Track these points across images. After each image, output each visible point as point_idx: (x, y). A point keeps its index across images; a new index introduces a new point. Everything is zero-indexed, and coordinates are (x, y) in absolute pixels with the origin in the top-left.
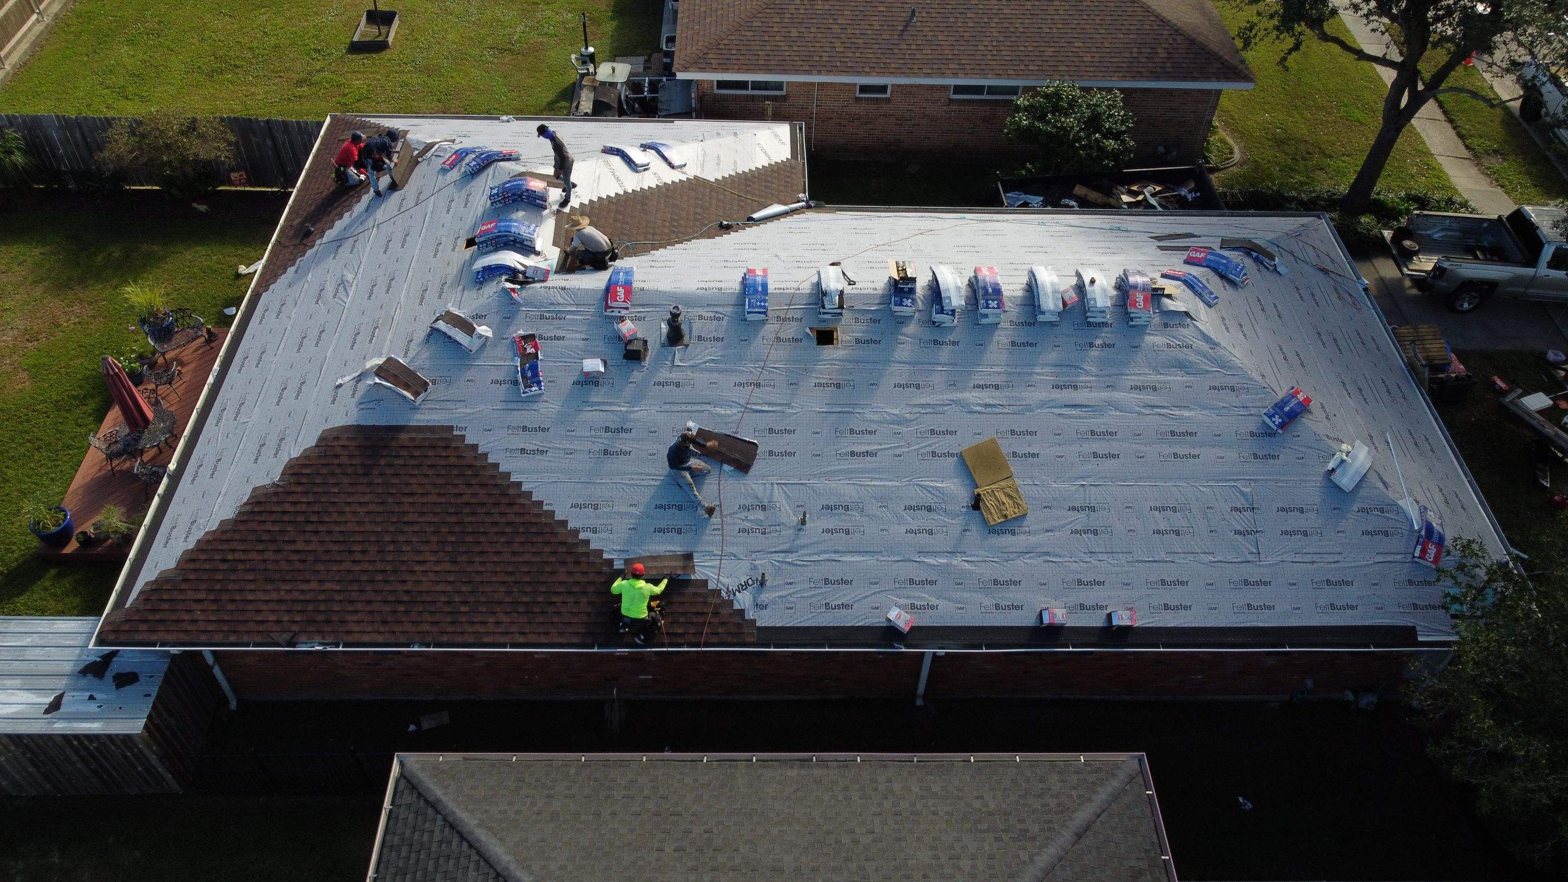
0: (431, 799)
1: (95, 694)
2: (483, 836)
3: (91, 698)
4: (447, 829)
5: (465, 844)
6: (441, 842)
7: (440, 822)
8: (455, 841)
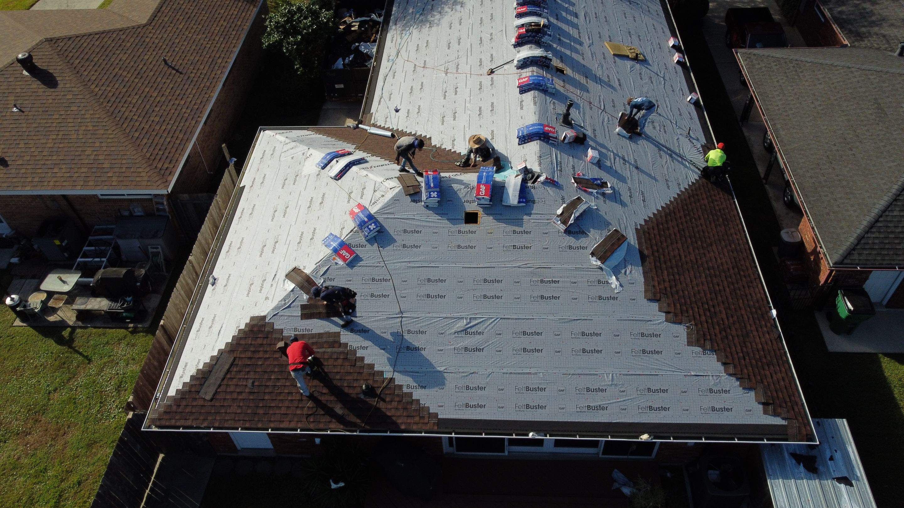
0: (856, 242)
1: (828, 457)
2: (875, 211)
3: (831, 459)
4: (872, 230)
5: (881, 219)
6: (880, 232)
7: (869, 235)
8: (879, 224)
